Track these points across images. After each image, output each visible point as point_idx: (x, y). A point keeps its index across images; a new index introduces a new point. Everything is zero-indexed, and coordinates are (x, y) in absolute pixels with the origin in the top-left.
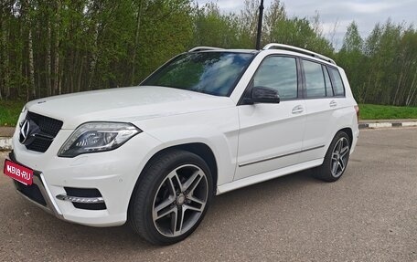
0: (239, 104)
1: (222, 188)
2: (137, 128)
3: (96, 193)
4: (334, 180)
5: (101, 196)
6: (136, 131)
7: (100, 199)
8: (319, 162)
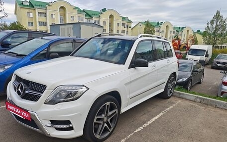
0: (129, 68)
1: (123, 110)
2: (86, 87)
3: (68, 122)
4: (169, 98)
5: (71, 123)
6: (86, 89)
7: (71, 125)
8: (162, 90)
